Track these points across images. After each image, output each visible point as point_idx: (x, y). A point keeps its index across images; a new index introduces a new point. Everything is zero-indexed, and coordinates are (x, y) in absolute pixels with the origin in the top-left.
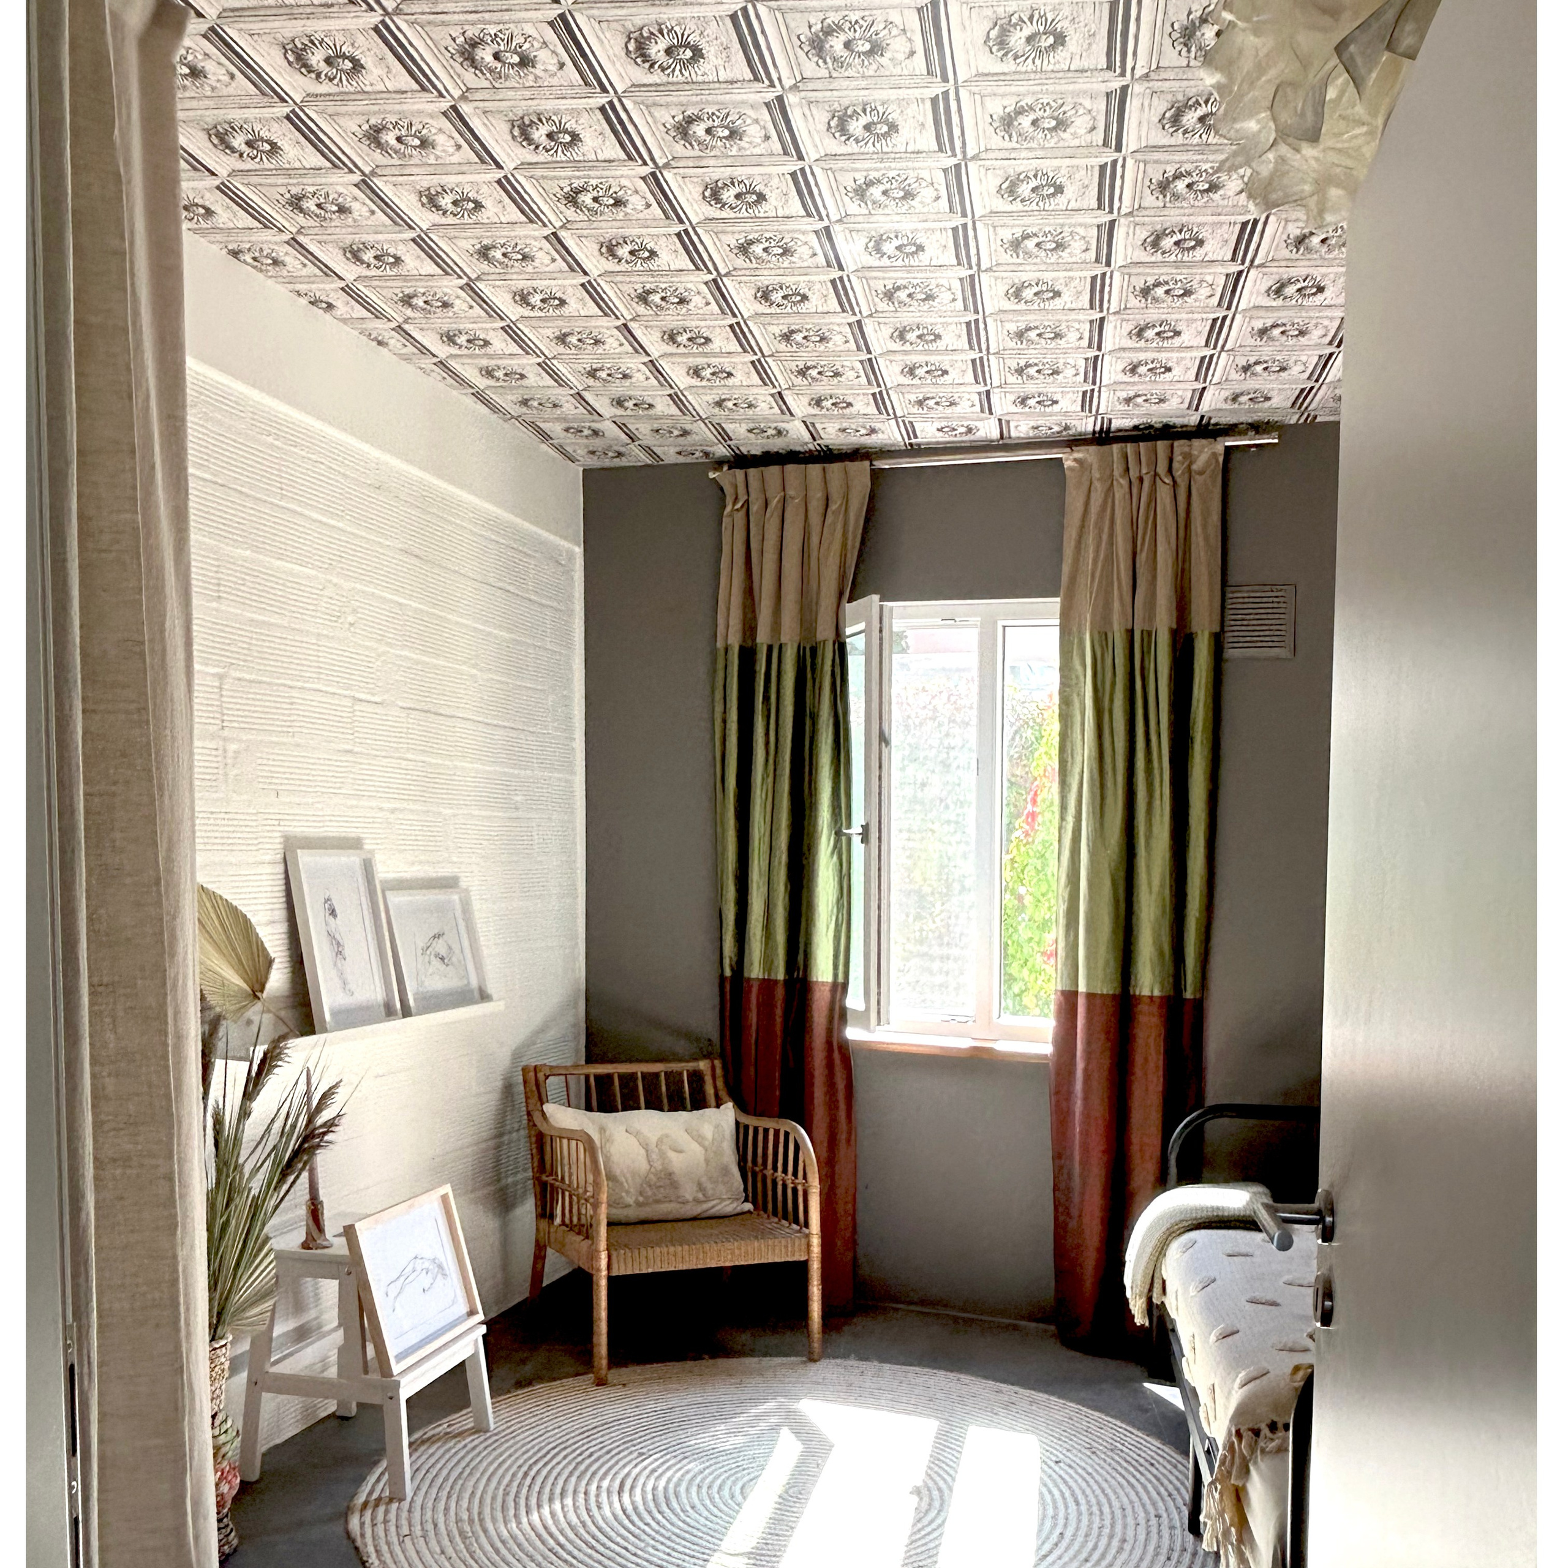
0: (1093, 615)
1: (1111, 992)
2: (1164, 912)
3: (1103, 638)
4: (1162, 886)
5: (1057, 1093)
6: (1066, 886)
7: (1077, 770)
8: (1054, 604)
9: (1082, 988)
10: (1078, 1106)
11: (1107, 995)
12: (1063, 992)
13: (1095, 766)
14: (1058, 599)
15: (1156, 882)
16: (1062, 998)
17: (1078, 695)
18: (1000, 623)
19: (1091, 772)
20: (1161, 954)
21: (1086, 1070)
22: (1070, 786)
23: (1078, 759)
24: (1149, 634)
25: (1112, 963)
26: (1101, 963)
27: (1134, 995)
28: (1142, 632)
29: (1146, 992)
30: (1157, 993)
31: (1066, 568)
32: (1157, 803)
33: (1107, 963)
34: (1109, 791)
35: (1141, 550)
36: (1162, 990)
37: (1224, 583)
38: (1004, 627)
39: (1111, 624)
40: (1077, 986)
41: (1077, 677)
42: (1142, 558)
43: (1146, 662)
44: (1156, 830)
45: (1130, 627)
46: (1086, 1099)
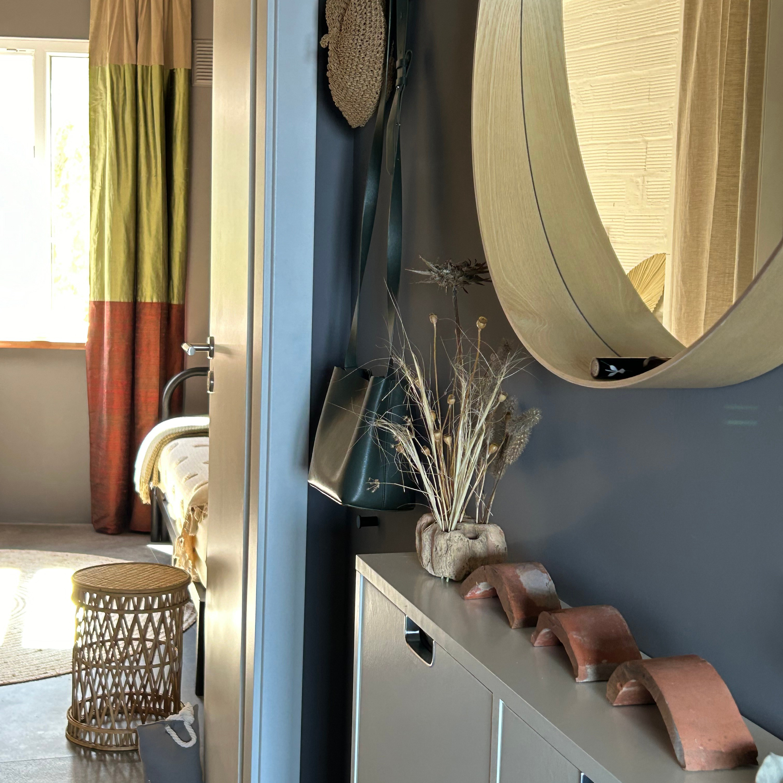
0: (111, 54)
1: (126, 301)
2: (159, 248)
3: (117, 69)
4: (157, 232)
5: (91, 369)
6: (96, 233)
7: (102, 156)
8: (85, 44)
9: (107, 298)
10: (105, 375)
11: (124, 303)
12: (95, 302)
13: (114, 154)
14: (88, 41)
15: (154, 227)
16: (94, 306)
17: (102, 106)
18: (48, 54)
19: (111, 157)
20: (157, 276)
21: (110, 352)
22: (97, 166)
23: (102, 148)
24: (147, 68)
25: (126, 282)
26: (119, 282)
27: (141, 303)
28: (143, 66)
29: (148, 300)
30: (155, 300)
31: (92, 22)
32: (153, 179)
33: (123, 281)
34: (123, 171)
35: (141, 13)
36: (158, 298)
37: (193, 39)
38: (51, 57)
39: (122, 61)
40: (104, 297)
41: (101, 94)
42: (142, 19)
43: (145, 88)
44: (153, 196)
45: (135, 63)
46: (111, 371)
